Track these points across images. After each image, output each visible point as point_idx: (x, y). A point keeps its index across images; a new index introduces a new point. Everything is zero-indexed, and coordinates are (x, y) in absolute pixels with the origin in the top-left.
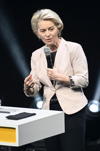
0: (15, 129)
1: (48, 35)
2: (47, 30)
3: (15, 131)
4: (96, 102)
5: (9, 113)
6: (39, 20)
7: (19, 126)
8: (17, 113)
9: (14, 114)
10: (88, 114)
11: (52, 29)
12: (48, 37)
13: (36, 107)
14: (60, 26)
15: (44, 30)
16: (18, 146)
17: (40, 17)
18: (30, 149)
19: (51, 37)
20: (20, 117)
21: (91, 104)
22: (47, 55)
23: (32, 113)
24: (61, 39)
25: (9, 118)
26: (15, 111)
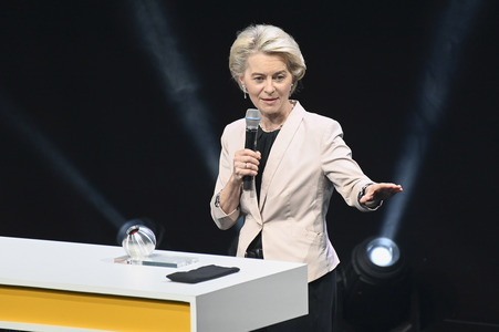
0: (188, 304)
1: (270, 89)
3: (189, 311)
4: (386, 241)
5: (175, 266)
6: (253, 51)
7: (197, 297)
8: (195, 266)
9: (188, 270)
10: (367, 270)
11: (280, 77)
12: (270, 95)
14: (299, 71)
15: (261, 78)
17: (255, 42)
19: (276, 95)
20: (200, 276)
21: (376, 246)
22: (250, 128)
23: (230, 266)
24: (295, 104)
25: (175, 278)
26: (189, 262)
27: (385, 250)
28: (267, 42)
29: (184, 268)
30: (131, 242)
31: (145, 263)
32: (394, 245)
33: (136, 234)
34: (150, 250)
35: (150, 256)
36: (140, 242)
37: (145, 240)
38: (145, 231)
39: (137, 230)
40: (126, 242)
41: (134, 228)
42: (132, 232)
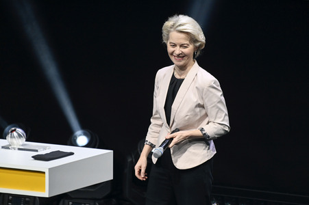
0: (44, 173)
3: (45, 177)
5: (37, 151)
6: (172, 30)
7: (49, 169)
8: (48, 151)
9: (44, 153)
11: (185, 47)
13: (75, 144)
15: (174, 45)
16: (47, 196)
17: (174, 25)
18: (66, 201)
20: (52, 157)
23: (69, 151)
24: (195, 62)
25: (37, 158)
26: (45, 149)
28: (180, 25)
29: (42, 152)
30: (11, 137)
31: (19, 149)
33: (14, 133)
34: (22, 141)
35: (22, 145)
36: (17, 138)
37: (20, 136)
38: (20, 131)
39: (15, 130)
40: (8, 137)
41: (13, 129)
42: (12, 131)
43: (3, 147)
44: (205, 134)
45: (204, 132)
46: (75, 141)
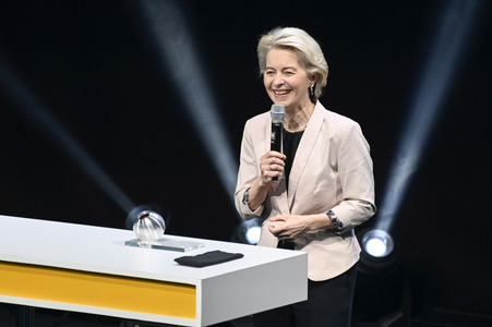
0: (194, 287)
2: (279, 73)
3: (195, 293)
4: (381, 233)
5: (182, 250)
7: (203, 281)
8: (201, 251)
9: (194, 255)
13: (243, 240)
16: (199, 325)
20: (206, 261)
23: (235, 252)
25: (183, 261)
26: (196, 247)
27: (381, 242)
29: (191, 253)
30: (141, 227)
31: (154, 247)
32: (389, 237)
33: (146, 219)
34: (159, 233)
35: (159, 241)
36: (150, 227)
37: (155, 225)
38: (155, 216)
39: (147, 215)
40: (137, 227)
41: (145, 213)
42: (143, 217)
43: (127, 243)
44: (335, 220)
45: (333, 217)
46: (244, 234)
